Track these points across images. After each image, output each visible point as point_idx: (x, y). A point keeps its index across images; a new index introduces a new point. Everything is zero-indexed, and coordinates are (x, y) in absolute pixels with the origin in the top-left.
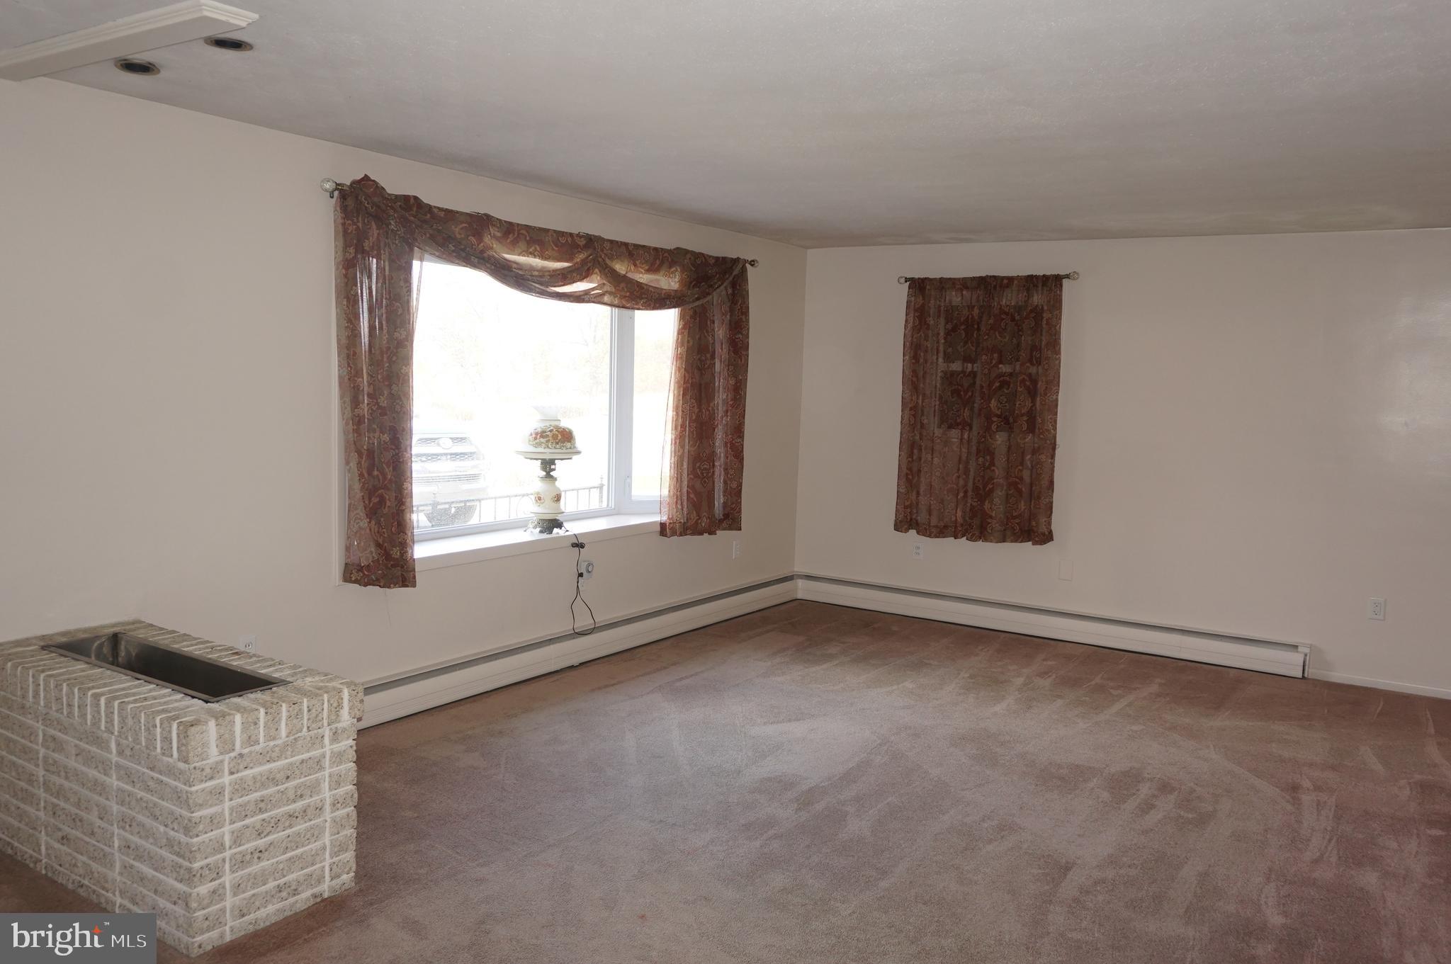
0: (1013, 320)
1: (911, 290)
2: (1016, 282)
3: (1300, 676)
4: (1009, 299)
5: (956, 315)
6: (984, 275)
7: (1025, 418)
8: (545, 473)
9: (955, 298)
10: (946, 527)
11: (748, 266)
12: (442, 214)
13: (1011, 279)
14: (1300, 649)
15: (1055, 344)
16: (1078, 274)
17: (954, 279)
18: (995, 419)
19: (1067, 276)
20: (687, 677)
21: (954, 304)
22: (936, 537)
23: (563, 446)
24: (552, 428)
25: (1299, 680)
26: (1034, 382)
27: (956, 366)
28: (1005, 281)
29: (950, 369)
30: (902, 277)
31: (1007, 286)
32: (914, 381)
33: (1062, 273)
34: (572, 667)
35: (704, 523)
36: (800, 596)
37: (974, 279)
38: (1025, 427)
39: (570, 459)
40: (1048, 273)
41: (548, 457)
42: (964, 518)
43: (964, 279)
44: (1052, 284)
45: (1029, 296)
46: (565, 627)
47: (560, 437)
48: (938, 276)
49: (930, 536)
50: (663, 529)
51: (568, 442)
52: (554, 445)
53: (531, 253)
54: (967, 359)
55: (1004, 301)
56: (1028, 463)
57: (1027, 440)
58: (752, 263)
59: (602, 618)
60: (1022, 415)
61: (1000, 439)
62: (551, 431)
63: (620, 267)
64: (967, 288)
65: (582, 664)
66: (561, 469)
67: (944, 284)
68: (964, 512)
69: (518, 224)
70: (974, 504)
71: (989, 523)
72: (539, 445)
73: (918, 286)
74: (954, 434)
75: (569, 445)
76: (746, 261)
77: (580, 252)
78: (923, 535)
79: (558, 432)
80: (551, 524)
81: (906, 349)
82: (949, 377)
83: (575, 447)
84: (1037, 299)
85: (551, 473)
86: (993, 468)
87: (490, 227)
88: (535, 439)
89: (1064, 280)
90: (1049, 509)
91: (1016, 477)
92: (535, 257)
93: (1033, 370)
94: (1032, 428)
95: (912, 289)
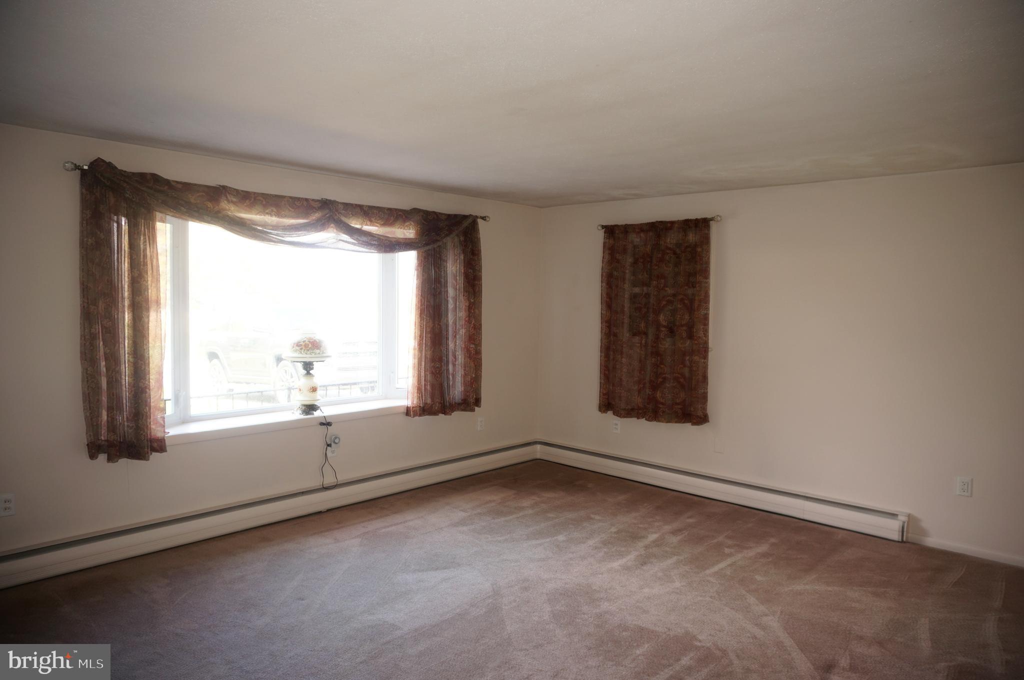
0: (675, 253)
1: (606, 234)
2: (676, 225)
3: (900, 540)
4: (671, 239)
5: (637, 252)
6: (654, 221)
7: (684, 328)
8: (306, 372)
9: (635, 239)
10: (633, 409)
11: (480, 221)
12: (180, 186)
13: (672, 223)
14: (900, 517)
15: (705, 272)
16: (720, 217)
17: (635, 225)
18: (663, 329)
19: (713, 219)
20: (391, 526)
21: (635, 244)
22: (624, 417)
23: (313, 353)
24: (305, 339)
25: (898, 544)
26: (692, 301)
27: (637, 290)
28: (669, 225)
29: (634, 292)
30: (600, 225)
31: (671, 228)
32: (610, 301)
33: (709, 216)
34: (320, 512)
35: (437, 407)
36: (538, 456)
37: (647, 224)
38: (684, 335)
39: (323, 361)
40: (699, 217)
41: (308, 360)
42: (643, 403)
43: (641, 224)
44: (702, 225)
45: (686, 235)
46: (315, 483)
47: (310, 346)
48: (624, 223)
49: (620, 417)
50: (408, 412)
51: (318, 349)
52: (306, 352)
53: (267, 213)
54: (644, 284)
55: (669, 240)
56: (688, 362)
57: (686, 345)
58: (484, 218)
59: (342, 477)
60: (682, 326)
61: (666, 344)
62: (304, 342)
63: (356, 224)
64: (643, 231)
65: (329, 510)
66: (317, 368)
68: (643, 399)
69: (255, 193)
70: (650, 393)
71: (661, 408)
72: (296, 351)
73: (610, 231)
74: (636, 339)
75: (318, 351)
76: (477, 217)
77: (316, 212)
78: (617, 416)
79: (310, 342)
80: (310, 408)
81: (603, 278)
82: (634, 298)
83: (323, 353)
84: (692, 237)
85: (311, 372)
86: (662, 366)
87: (228, 195)
88: (293, 347)
89: (711, 222)
90: (704, 398)
91: (678, 373)
92: (271, 215)
93: (690, 291)
94: (691, 336)
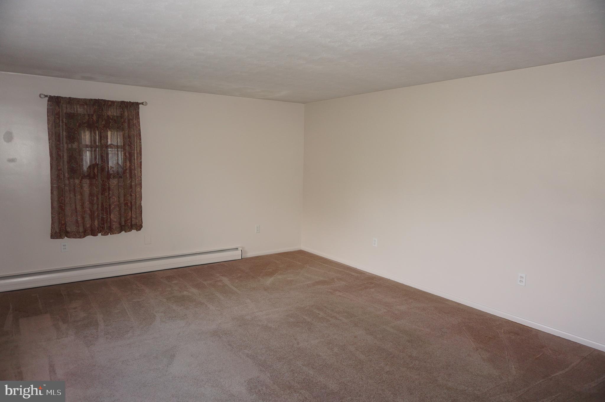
4: (112, 112)
5: (79, 118)
9: (79, 109)
10: (85, 231)
14: (240, 249)
16: (147, 103)
17: (79, 99)
19: (142, 103)
21: (79, 112)
28: (110, 103)
30: (43, 94)
33: (139, 102)
37: (91, 100)
40: (132, 101)
42: (98, 224)
44: (135, 106)
45: (123, 112)
55: (110, 113)
57: (129, 182)
64: (86, 104)
67: (71, 101)
68: (98, 222)
71: (114, 225)
73: (54, 100)
86: (113, 197)
89: (140, 105)
95: (50, 101)
